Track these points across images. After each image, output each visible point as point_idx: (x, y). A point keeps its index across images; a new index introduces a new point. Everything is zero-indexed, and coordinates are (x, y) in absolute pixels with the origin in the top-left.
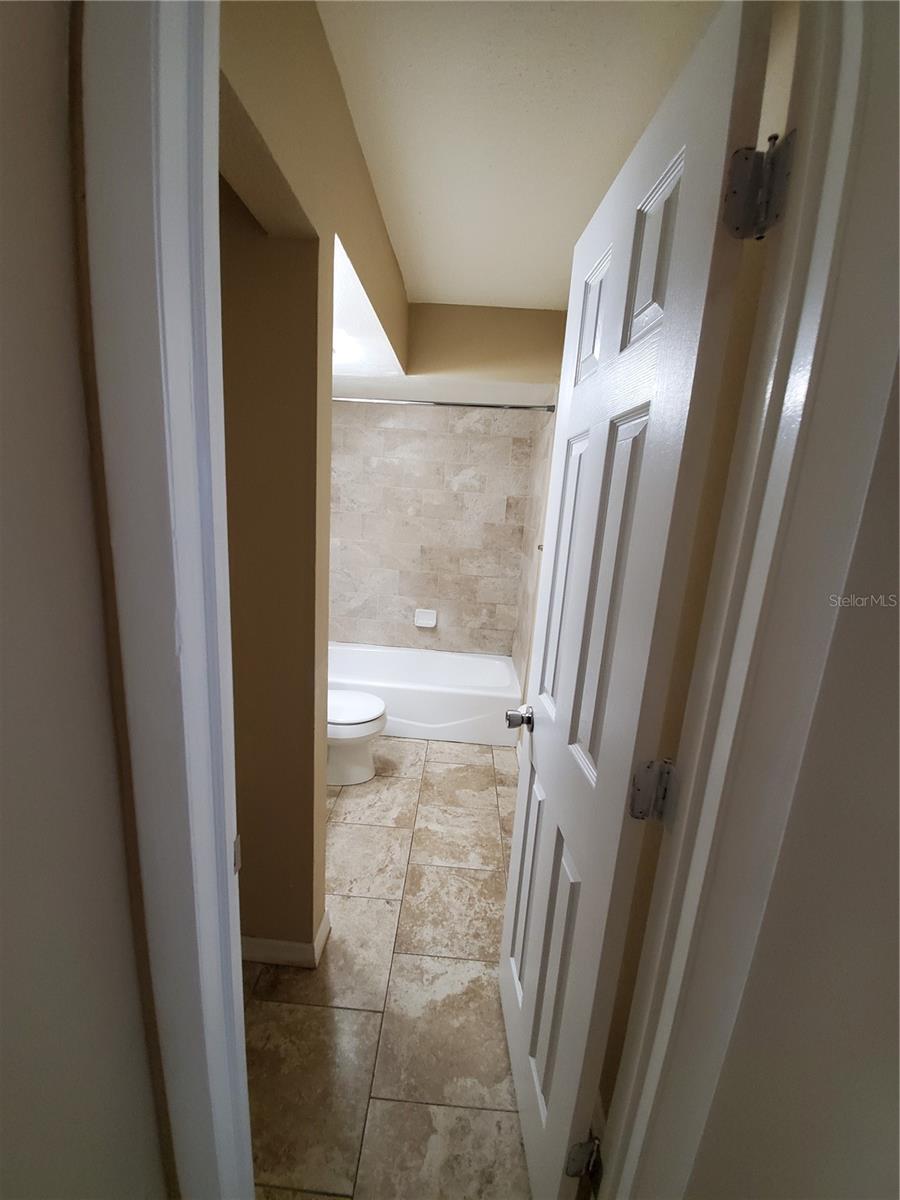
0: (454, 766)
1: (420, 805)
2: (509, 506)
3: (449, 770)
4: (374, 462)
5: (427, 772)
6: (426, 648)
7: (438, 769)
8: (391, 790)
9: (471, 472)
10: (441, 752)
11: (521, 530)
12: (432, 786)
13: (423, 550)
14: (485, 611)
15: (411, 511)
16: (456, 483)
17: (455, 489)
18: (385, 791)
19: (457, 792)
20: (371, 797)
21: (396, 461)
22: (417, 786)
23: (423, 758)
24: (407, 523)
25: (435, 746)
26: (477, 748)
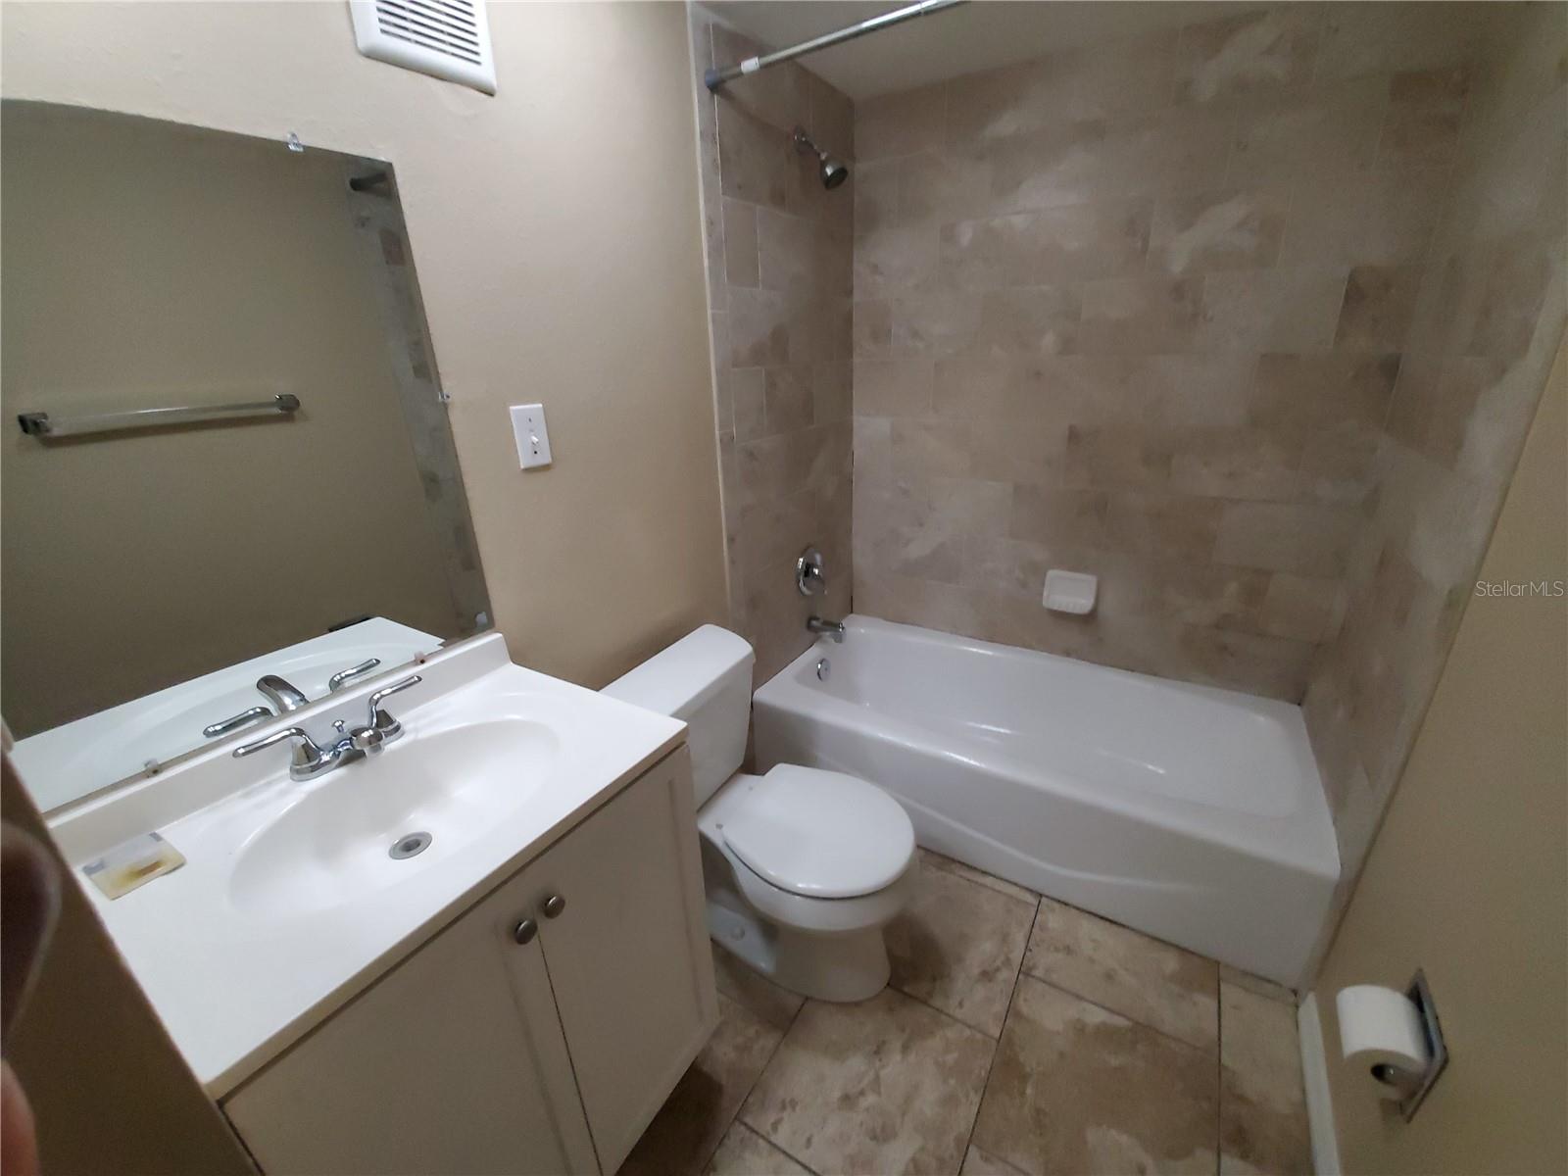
0: (1096, 1016)
1: (973, 1152)
2: (1355, 294)
3: (1080, 1028)
4: (966, 234)
5: (1019, 1015)
6: (1068, 653)
7: (1051, 1014)
8: (912, 1058)
9: (1233, 211)
10: (1068, 950)
11: (1391, 368)
12: (1024, 1078)
13: (1073, 436)
14: (1232, 587)
15: (1049, 341)
16: (1180, 252)
17: (1178, 266)
18: (898, 1057)
19: (1093, 1135)
20: (856, 1063)
21: (1019, 221)
22: (982, 1065)
23: (1016, 956)
24: (1038, 374)
25: (1055, 920)
26: (1171, 963)
